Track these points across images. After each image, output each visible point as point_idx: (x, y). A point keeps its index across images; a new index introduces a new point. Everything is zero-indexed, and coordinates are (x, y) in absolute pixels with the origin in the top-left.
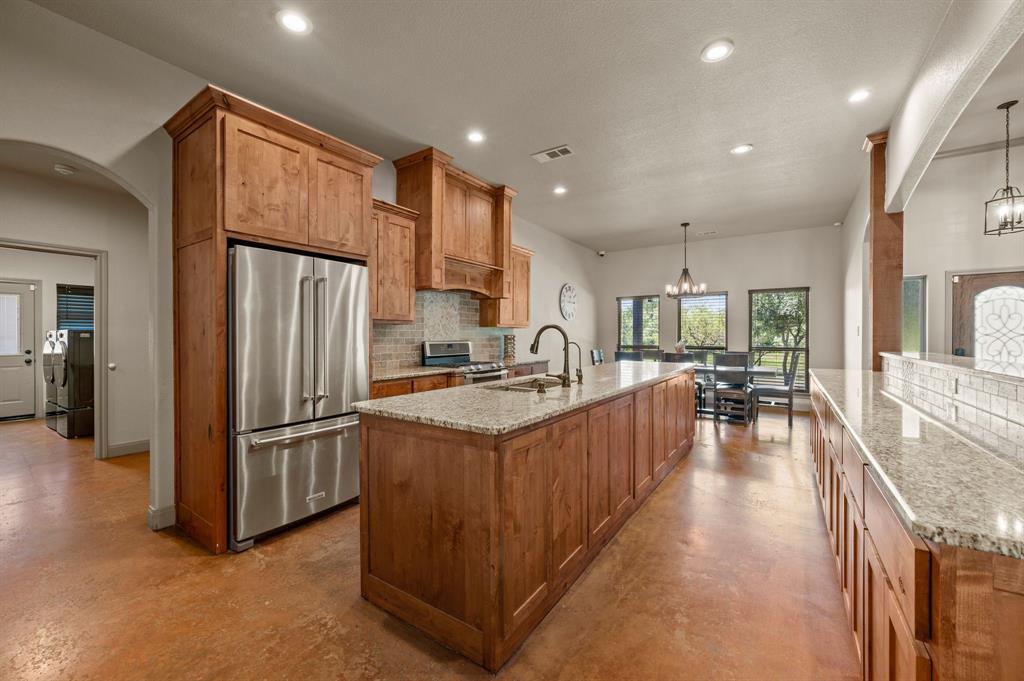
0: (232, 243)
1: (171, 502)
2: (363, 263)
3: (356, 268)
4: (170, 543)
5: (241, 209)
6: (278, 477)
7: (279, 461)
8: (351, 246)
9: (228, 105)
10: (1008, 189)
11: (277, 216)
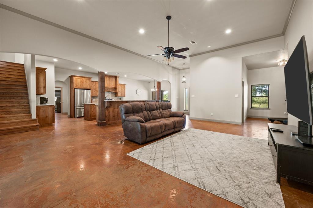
0: (75, 89)
1: (70, 115)
2: (90, 90)
3: (89, 90)
4: (70, 118)
5: (76, 86)
6: (82, 112)
7: (82, 110)
8: (88, 88)
9: (74, 76)
10: (184, 76)
11: (79, 86)
